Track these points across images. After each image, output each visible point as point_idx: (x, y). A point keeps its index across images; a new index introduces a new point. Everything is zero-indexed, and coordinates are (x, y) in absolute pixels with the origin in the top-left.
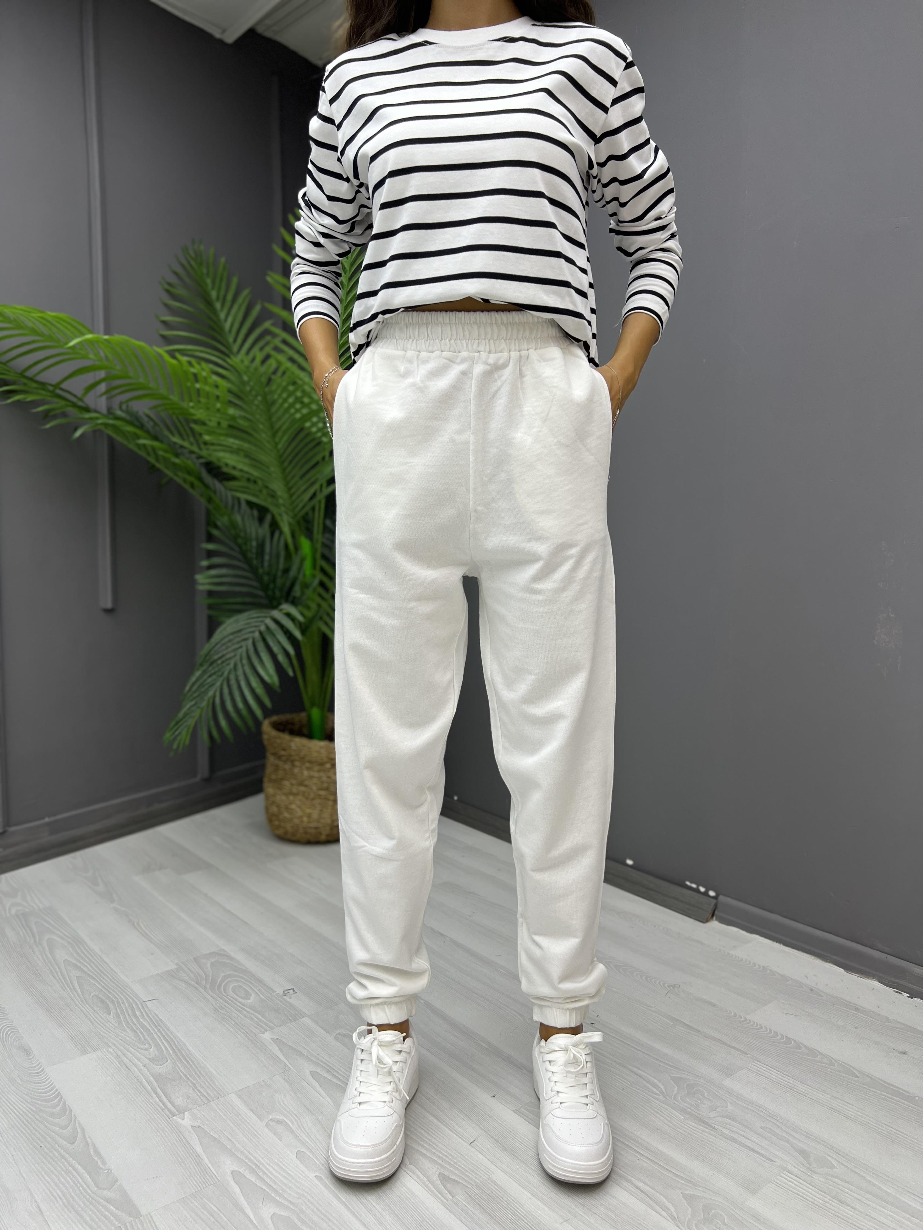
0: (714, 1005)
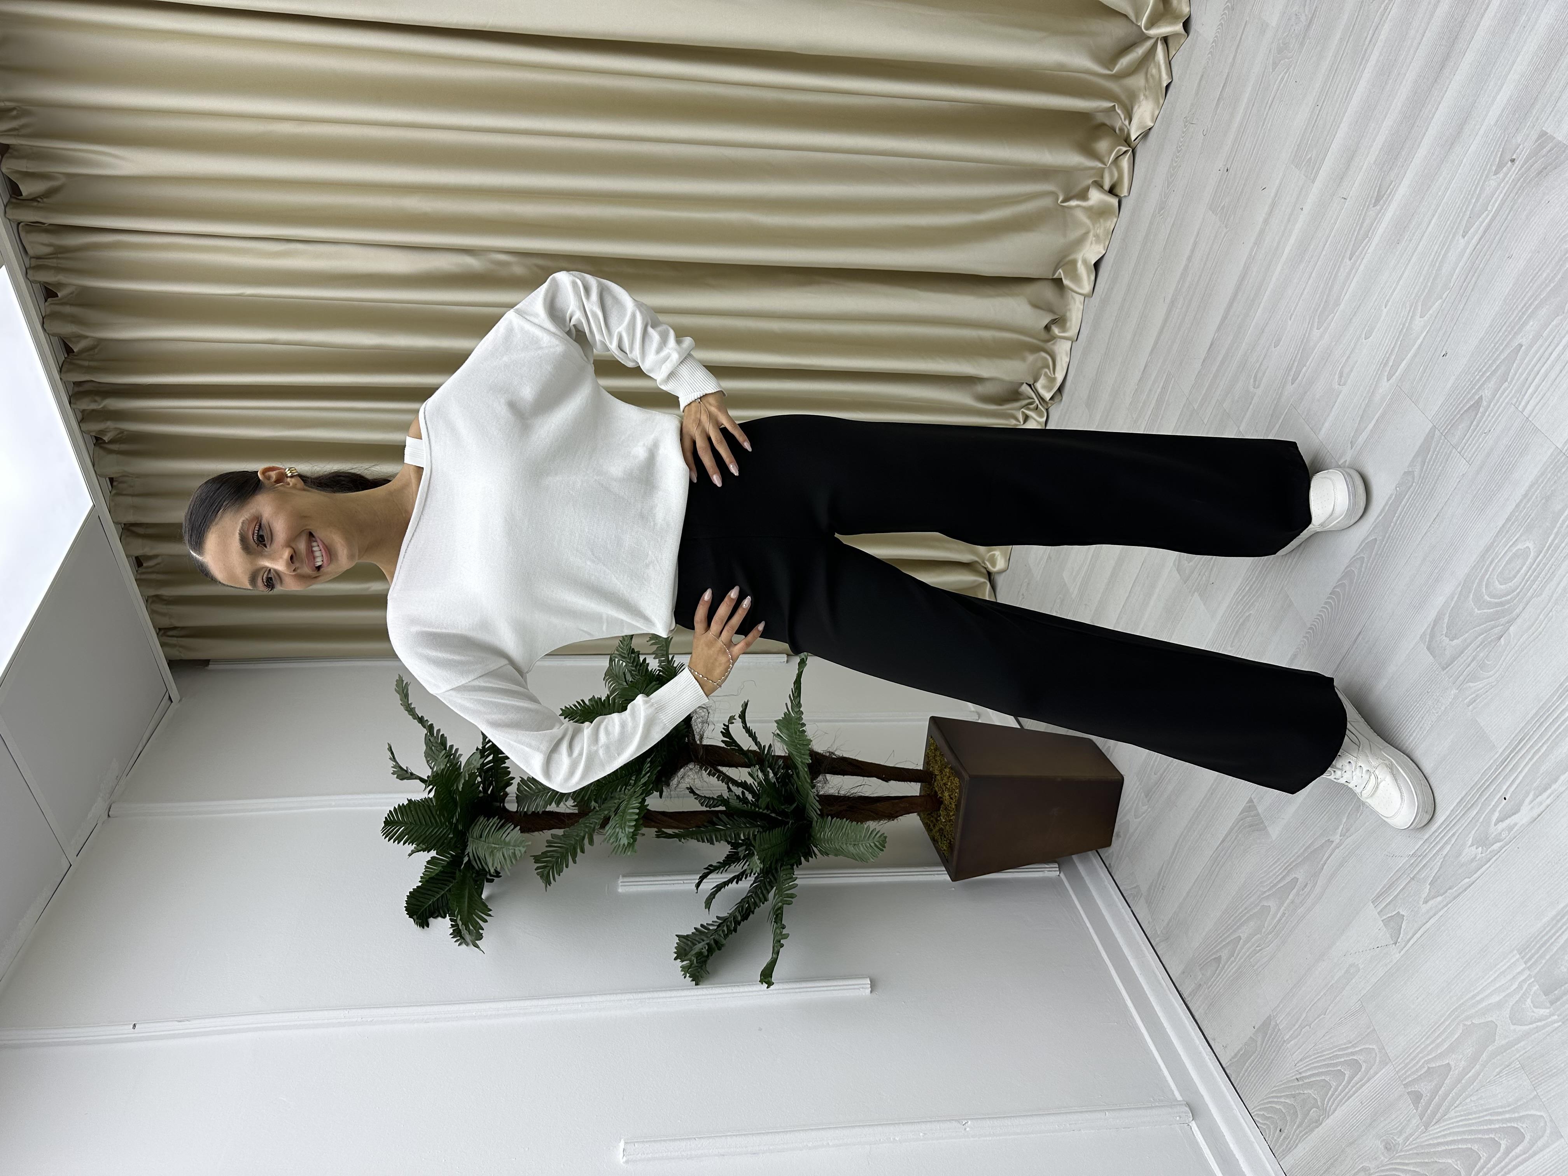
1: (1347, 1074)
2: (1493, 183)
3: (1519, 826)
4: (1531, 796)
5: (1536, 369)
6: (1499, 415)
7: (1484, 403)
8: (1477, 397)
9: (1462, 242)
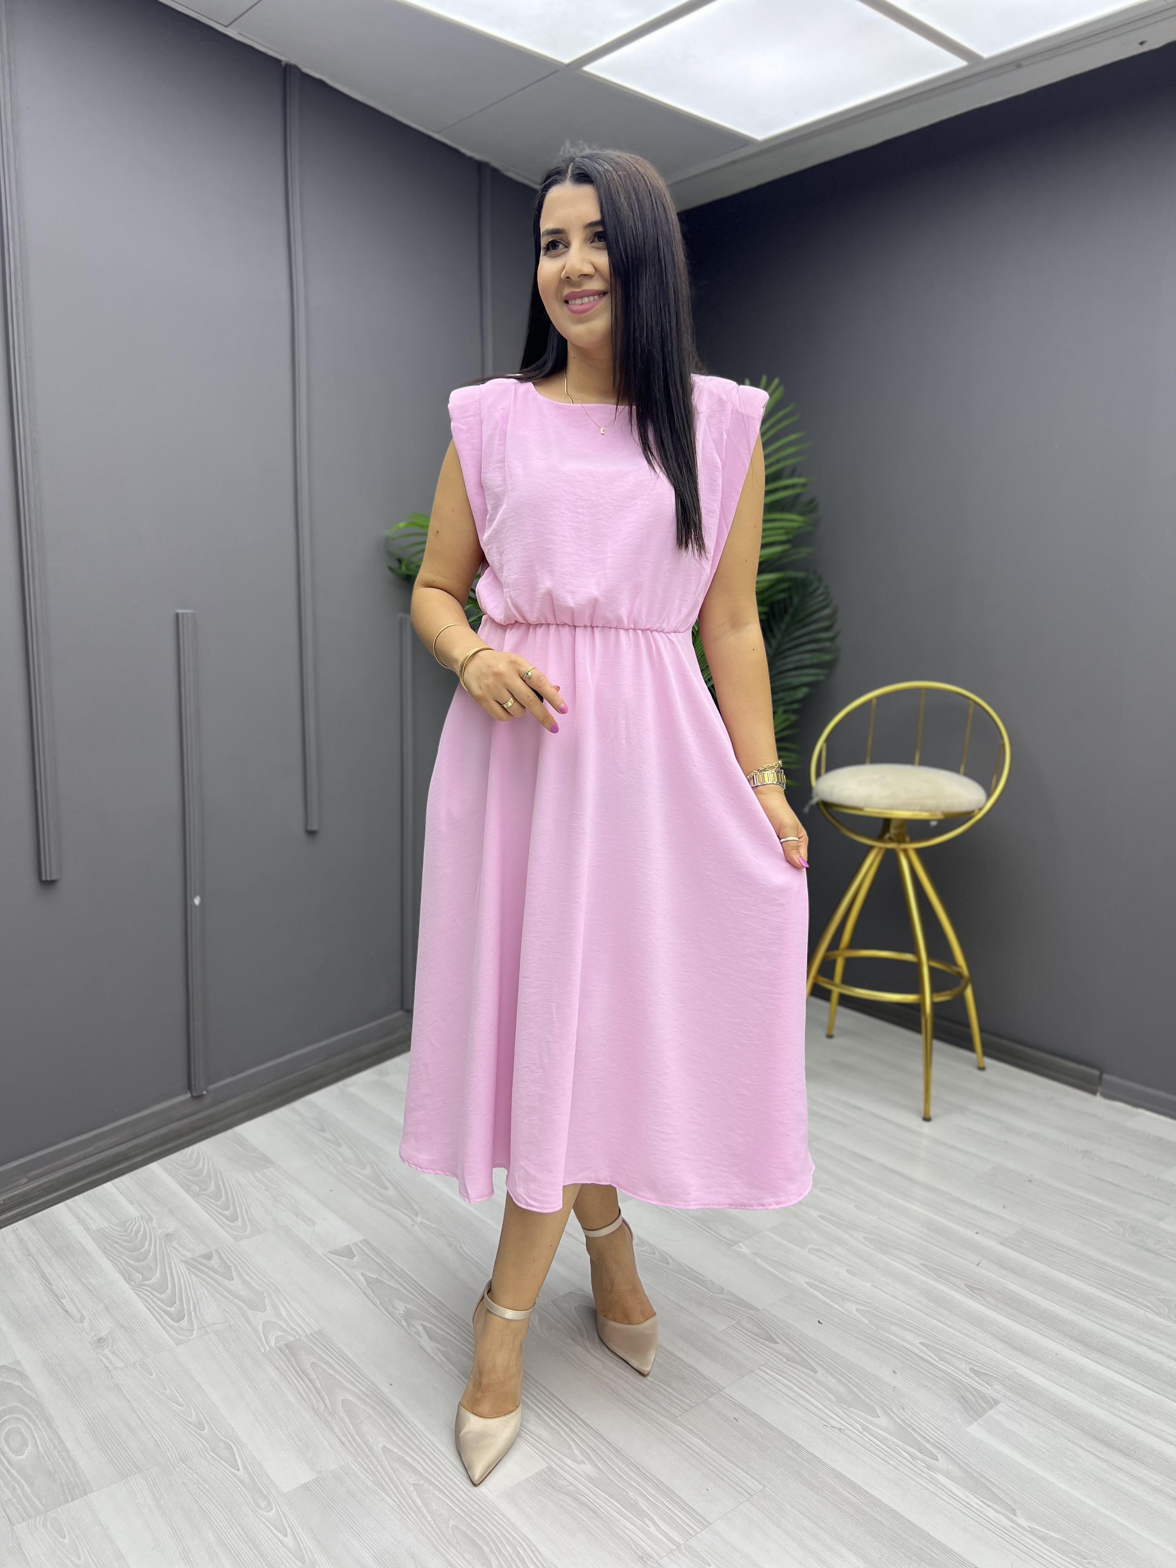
0: (1127, 1167)
1: (227, 1213)
2: (963, 1366)
3: (420, 1339)
4: (442, 1348)
5: (794, 1381)
6: (759, 1354)
7: (772, 1345)
8: (778, 1340)
9: (917, 1342)
